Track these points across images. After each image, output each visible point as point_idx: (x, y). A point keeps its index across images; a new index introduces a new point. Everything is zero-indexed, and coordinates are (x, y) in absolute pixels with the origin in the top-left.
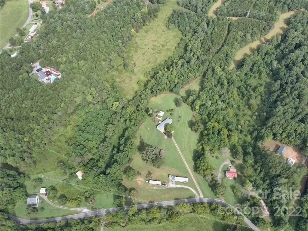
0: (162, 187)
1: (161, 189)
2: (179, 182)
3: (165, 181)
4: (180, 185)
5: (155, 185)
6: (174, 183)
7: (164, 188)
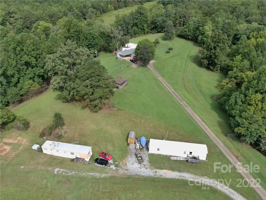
0: (92, 170)
1: (82, 179)
2: (168, 158)
3: (109, 149)
4: (173, 170)
5: (61, 162)
6: (146, 159)
7: (97, 175)
